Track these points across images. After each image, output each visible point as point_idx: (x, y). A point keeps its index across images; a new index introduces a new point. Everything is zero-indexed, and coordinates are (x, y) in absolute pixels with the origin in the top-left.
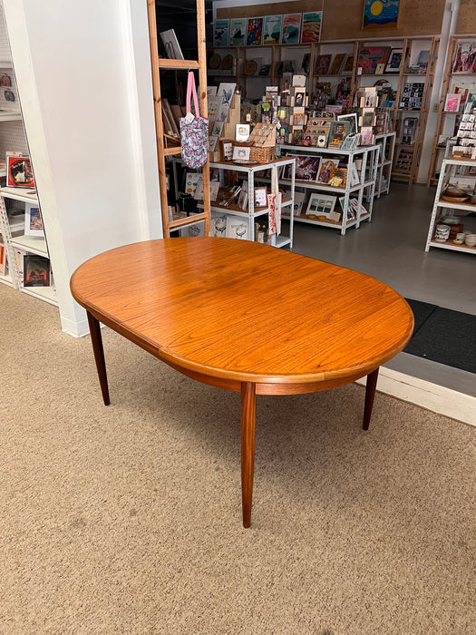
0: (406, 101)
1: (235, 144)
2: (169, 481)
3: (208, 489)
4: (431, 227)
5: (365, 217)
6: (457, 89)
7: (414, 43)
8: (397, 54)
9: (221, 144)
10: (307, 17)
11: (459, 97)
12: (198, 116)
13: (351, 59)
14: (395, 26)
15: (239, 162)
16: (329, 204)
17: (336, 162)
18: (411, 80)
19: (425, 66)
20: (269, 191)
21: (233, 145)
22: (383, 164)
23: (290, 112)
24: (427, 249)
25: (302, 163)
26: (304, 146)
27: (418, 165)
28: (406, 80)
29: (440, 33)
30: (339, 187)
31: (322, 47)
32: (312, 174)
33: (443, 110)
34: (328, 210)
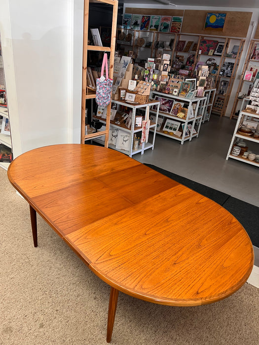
0: (224, 71)
1: (127, 91)
2: (66, 305)
3: (88, 312)
4: (231, 147)
5: (195, 135)
6: (252, 68)
7: (231, 41)
8: (221, 46)
9: (119, 90)
10: (174, 19)
11: (252, 72)
12: (107, 78)
13: (196, 45)
14: (222, 30)
15: (128, 102)
16: (176, 126)
17: (183, 104)
18: (227, 60)
19: (235, 54)
20: (144, 119)
21: (126, 91)
22: (208, 105)
23: (160, 74)
24: (227, 159)
25: (164, 102)
26: (165, 93)
27: (226, 107)
28: (224, 60)
29: (246, 37)
30: (182, 118)
31: (181, 36)
32: (168, 109)
33: (243, 79)
34: (175, 129)
